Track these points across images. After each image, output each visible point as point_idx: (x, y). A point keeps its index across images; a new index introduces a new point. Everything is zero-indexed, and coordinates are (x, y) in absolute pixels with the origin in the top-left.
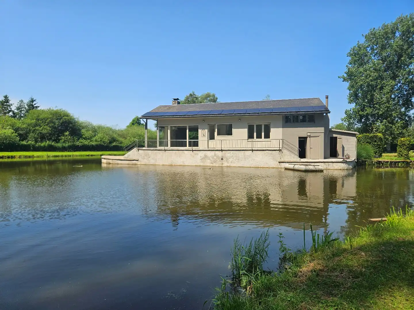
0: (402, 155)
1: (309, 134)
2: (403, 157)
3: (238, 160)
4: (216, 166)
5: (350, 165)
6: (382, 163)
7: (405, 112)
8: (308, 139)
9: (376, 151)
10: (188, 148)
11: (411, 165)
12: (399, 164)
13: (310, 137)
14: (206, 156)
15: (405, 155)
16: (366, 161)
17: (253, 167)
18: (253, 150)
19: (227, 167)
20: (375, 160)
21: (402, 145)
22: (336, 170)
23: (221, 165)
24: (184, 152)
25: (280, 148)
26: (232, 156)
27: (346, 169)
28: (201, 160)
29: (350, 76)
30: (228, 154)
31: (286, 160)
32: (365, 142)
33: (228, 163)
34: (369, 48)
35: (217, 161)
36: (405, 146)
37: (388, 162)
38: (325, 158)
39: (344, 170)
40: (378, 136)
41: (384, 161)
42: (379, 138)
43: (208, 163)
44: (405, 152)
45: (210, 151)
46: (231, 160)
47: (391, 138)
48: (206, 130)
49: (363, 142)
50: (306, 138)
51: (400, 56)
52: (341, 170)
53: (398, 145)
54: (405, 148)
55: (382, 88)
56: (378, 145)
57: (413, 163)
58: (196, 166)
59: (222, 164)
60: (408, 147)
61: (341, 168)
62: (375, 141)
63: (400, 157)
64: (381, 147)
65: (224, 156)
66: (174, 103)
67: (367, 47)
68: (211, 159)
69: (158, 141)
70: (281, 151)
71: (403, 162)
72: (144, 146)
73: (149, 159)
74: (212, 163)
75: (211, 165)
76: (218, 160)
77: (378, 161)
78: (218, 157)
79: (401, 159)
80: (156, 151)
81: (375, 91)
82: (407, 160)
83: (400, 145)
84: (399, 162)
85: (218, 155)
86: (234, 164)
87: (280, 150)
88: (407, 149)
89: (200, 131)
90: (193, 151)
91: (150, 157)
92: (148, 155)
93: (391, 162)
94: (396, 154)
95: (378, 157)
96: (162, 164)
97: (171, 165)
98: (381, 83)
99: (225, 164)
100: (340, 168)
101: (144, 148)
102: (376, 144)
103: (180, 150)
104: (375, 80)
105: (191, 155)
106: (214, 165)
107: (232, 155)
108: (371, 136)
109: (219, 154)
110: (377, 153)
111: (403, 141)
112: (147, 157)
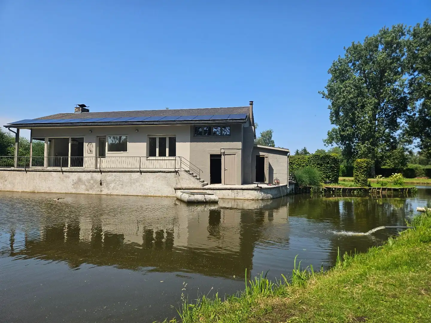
0: (358, 181)
1: (223, 151)
2: (360, 183)
3: (122, 185)
4: (93, 193)
5: (268, 193)
6: (333, 191)
7: (389, 133)
8: (223, 157)
9: (329, 175)
10: (69, 168)
11: (370, 193)
12: (355, 192)
13: (224, 154)
14: (80, 180)
15: (362, 180)
16: (310, 188)
17: (140, 196)
18: (141, 172)
19: (107, 195)
20: (324, 186)
21: (359, 168)
22: (248, 200)
23: (99, 193)
24: (52, 173)
25: (176, 170)
26: (115, 180)
27: (261, 200)
28: (73, 185)
29: (332, 93)
30: (109, 177)
31: (184, 186)
32: (315, 163)
33: (108, 189)
34: (351, 64)
35: (94, 186)
36: (362, 169)
37: (341, 188)
38: (244, 183)
39: (258, 200)
40: (331, 156)
41: (335, 188)
42: (333, 159)
43: (82, 190)
44: (362, 177)
45: (86, 172)
46: (112, 185)
47: (374, 162)
48: (94, 144)
49: (313, 164)
50: (220, 156)
51: (383, 72)
52: (253, 200)
53: (355, 168)
54: (363, 172)
55: (363, 107)
56: (331, 167)
57: (372, 191)
58: (66, 193)
59: (101, 191)
60: (366, 171)
61: (254, 198)
62: (328, 163)
63: (357, 183)
64: (335, 171)
65: (103, 180)
66: (77, 110)
67: (348, 63)
68: (87, 184)
69: (16, 158)
70: (178, 174)
71: (360, 189)
72: (13, 166)
73: (6, 183)
74: (88, 190)
75: (87, 192)
76: (96, 186)
77: (327, 188)
78: (95, 181)
79: (359, 186)
80: (14, 172)
81: (356, 110)
82: (365, 187)
83: (356, 168)
84: (355, 189)
85: (96, 178)
86: (117, 191)
87: (176, 172)
88: (364, 172)
89: (85, 145)
90: (63, 172)
91: (6, 181)
92: (3, 178)
93: (344, 190)
94: (352, 178)
95: (329, 183)
96: (22, 191)
97: (34, 193)
98: (362, 100)
99: (105, 191)
100: (252, 198)
101: (12, 168)
102: (329, 167)
103: (45, 170)
104: (355, 97)
105: (60, 178)
106: (91, 192)
107: (115, 178)
108: (323, 156)
109: (98, 176)
110: (331, 177)
111: (360, 163)
112: (3, 180)
